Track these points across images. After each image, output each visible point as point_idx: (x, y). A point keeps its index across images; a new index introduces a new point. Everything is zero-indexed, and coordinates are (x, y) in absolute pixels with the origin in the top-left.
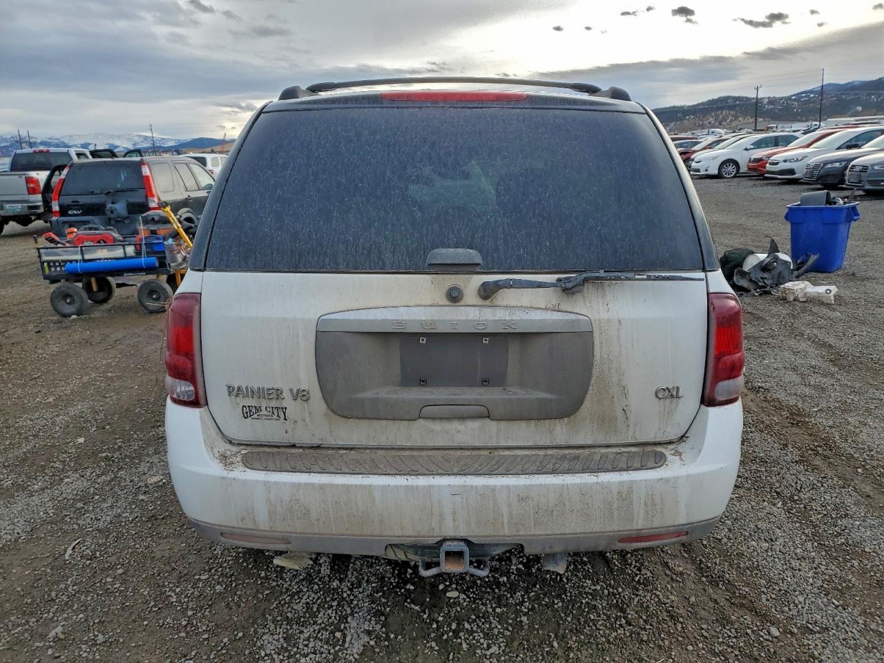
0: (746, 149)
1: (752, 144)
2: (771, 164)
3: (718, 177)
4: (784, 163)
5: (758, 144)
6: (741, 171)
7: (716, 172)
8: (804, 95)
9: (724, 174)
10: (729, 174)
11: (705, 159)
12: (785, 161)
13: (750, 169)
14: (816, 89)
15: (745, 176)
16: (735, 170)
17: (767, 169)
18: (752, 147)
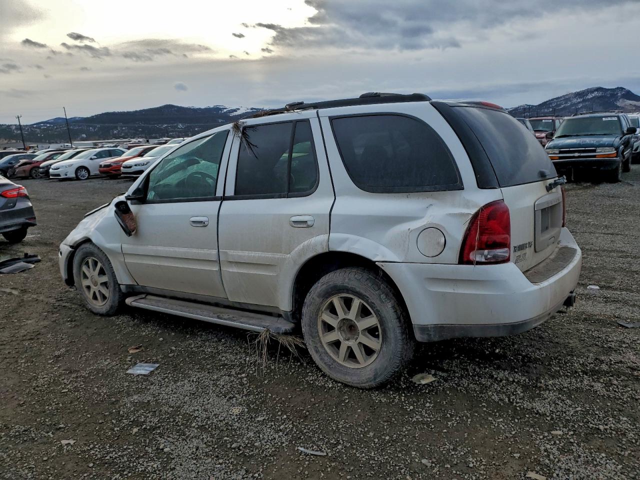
0: (91, 159)
1: (95, 155)
2: (124, 167)
3: (77, 178)
4: (135, 167)
5: (100, 155)
6: (91, 174)
7: (73, 175)
8: (42, 125)
9: (80, 176)
10: (83, 177)
11: (63, 166)
12: (136, 165)
13: (101, 172)
14: (50, 121)
15: (96, 177)
16: (87, 174)
17: (122, 171)
18: (95, 157)
